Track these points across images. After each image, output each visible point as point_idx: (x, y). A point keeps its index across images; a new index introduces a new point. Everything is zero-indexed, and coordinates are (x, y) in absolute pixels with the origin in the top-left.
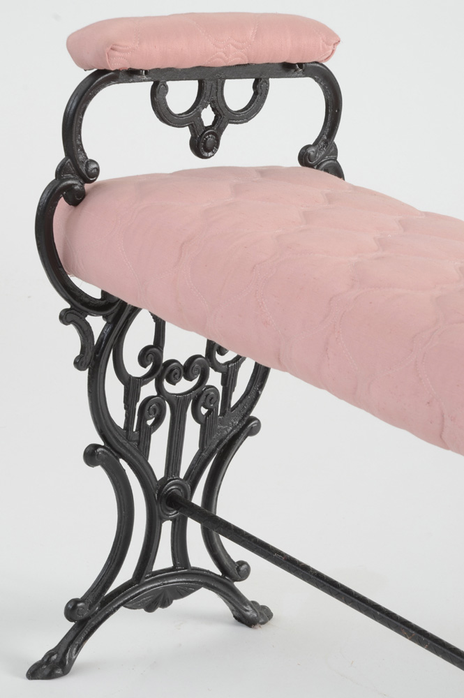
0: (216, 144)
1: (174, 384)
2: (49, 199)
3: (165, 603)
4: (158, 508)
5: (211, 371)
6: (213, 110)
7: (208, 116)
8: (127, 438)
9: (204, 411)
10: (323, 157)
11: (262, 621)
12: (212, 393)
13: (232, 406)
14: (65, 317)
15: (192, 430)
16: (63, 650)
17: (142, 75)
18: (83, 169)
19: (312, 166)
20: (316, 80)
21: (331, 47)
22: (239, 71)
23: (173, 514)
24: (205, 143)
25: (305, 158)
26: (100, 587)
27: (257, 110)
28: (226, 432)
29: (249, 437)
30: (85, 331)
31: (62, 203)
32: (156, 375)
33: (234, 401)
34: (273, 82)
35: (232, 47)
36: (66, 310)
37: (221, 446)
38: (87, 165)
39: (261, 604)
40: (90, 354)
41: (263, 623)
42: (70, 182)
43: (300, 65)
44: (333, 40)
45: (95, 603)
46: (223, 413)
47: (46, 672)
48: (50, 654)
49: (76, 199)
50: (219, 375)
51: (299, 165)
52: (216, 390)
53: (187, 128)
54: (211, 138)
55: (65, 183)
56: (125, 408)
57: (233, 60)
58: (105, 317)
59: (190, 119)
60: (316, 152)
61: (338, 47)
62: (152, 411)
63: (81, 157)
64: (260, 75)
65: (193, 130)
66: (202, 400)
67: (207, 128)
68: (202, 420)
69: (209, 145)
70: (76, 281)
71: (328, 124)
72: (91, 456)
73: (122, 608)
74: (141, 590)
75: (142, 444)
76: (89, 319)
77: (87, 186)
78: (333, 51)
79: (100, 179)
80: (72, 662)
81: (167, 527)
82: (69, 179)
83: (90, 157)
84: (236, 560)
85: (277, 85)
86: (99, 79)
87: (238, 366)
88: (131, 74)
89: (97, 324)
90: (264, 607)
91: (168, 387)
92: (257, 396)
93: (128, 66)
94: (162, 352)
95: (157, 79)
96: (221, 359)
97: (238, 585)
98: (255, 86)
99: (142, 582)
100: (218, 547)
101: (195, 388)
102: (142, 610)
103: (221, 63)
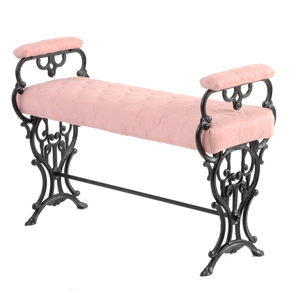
0: (55, 73)
1: (52, 141)
2: (14, 93)
3: (58, 204)
4: (53, 176)
5: (62, 136)
6: (53, 64)
7: (52, 66)
8: (42, 157)
9: (61, 148)
10: (83, 73)
11: (85, 207)
12: (63, 142)
13: (69, 146)
14: (22, 125)
15: (59, 153)
16: (33, 217)
17: (34, 58)
18: (22, 84)
19: (81, 76)
20: (78, 53)
21: (81, 44)
22: (58, 53)
23: (57, 177)
24: (52, 73)
25: (78, 74)
26: (41, 200)
27: (64, 63)
28: (68, 153)
29: (74, 154)
30: (27, 128)
31: (18, 94)
32: (47, 138)
33: (69, 144)
34: (67, 55)
35: (56, 47)
36: (22, 123)
37: (67, 157)
38: (23, 83)
39: (84, 203)
40: (30, 134)
41: (86, 208)
42: (19, 88)
43: (74, 49)
44: (81, 42)
45: (40, 204)
46: (67, 148)
47: (30, 223)
48: (30, 219)
49: (21, 92)
50: (64, 137)
51: (77, 76)
52: (64, 141)
53: (47, 70)
54: (53, 72)
55: (18, 89)
56: (41, 149)
57: (57, 50)
58: (32, 124)
59: (47, 67)
60: (81, 72)
61: (83, 43)
62: (48, 149)
63: (21, 81)
64: (64, 54)
65: (48, 70)
66: (60, 145)
67: (52, 69)
68: (61, 150)
69: (53, 74)
70: (24, 115)
71: (83, 64)
72: (33, 163)
73: (47, 205)
74: (51, 200)
75: (46, 158)
76: (28, 124)
77: (23, 89)
78: (82, 45)
79: (26, 86)
80: (36, 220)
81: (56, 181)
82: (19, 87)
83: (23, 81)
84: (76, 190)
85: (68, 55)
86: (24, 60)
87: (69, 134)
88: (31, 58)
89: (30, 126)
90: (85, 204)
91: (51, 142)
92: (75, 142)
93: (30, 56)
94: (48, 132)
95: (37, 58)
96: (64, 132)
97: (77, 197)
98: (63, 57)
99: (51, 197)
100: (70, 186)
101: (58, 141)
102: (52, 206)
103: (54, 52)
